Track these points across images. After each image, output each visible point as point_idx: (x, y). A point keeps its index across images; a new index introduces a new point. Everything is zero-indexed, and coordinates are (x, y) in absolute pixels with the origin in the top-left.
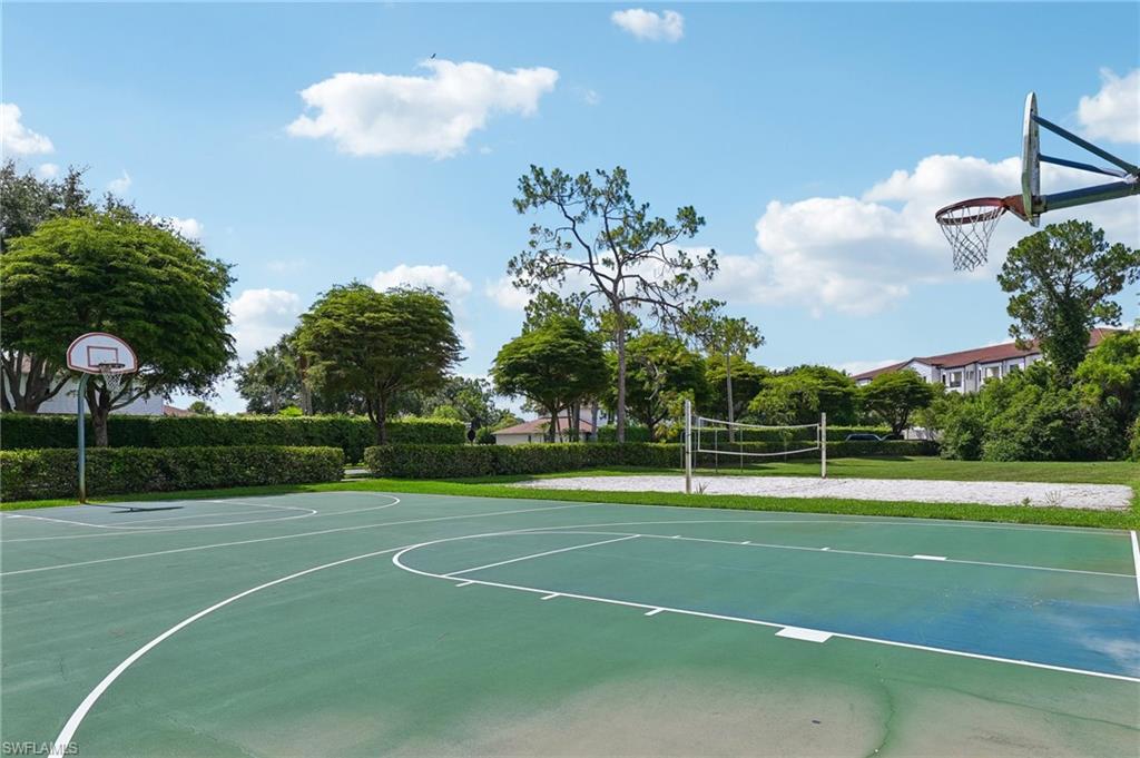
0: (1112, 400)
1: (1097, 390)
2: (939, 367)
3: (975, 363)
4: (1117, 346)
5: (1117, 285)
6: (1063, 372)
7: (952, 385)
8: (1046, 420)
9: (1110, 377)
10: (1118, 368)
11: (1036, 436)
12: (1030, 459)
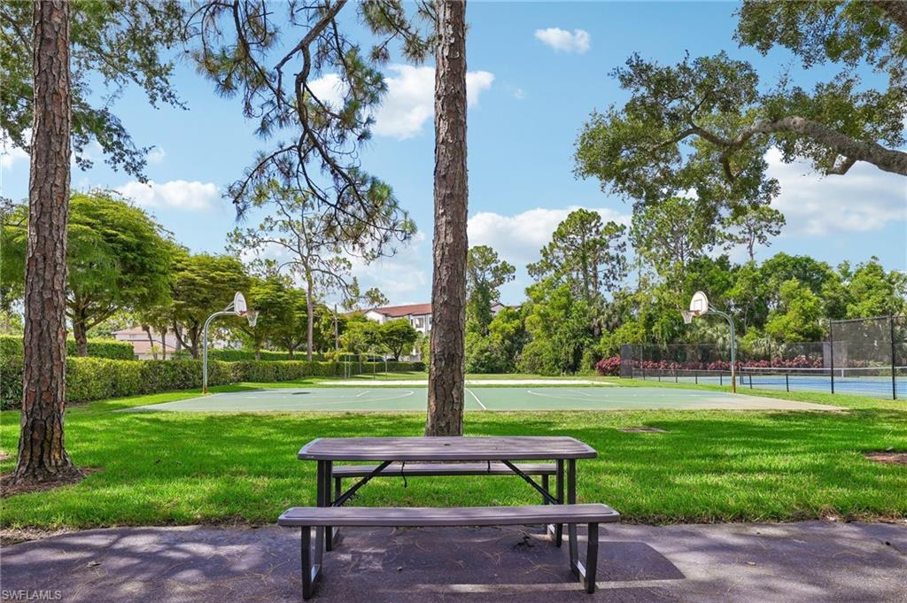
0: (507, 342)
1: (501, 337)
2: (386, 315)
3: (409, 314)
4: (507, 315)
5: (501, 281)
6: (483, 326)
7: (417, 326)
8: (482, 352)
9: (507, 330)
10: (508, 326)
11: (478, 360)
12: (476, 373)
